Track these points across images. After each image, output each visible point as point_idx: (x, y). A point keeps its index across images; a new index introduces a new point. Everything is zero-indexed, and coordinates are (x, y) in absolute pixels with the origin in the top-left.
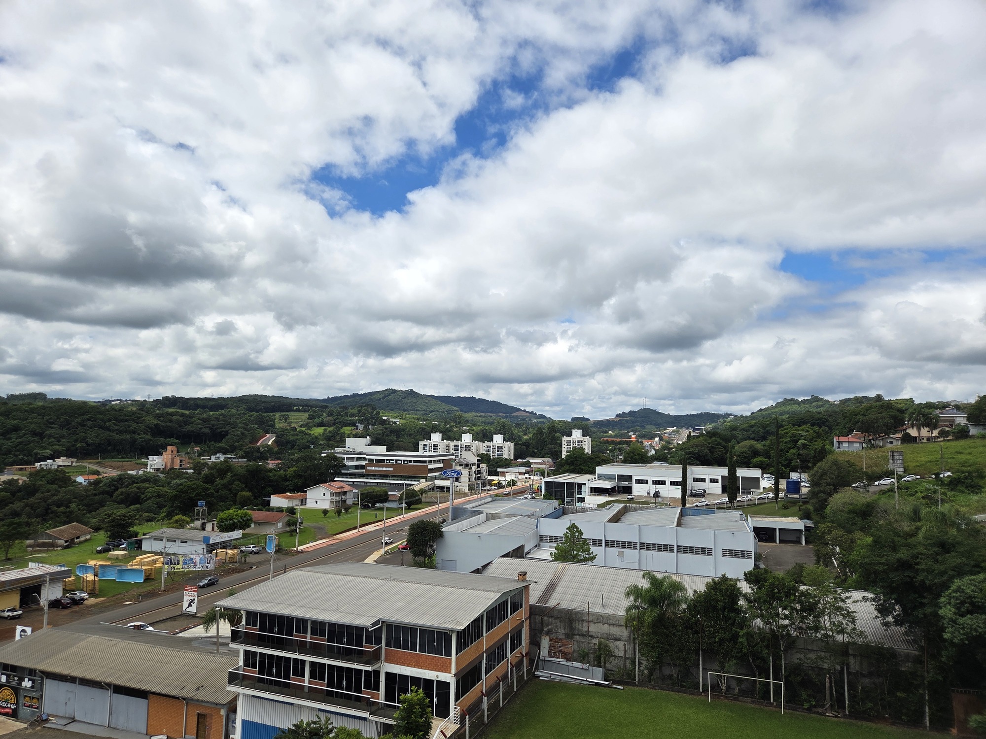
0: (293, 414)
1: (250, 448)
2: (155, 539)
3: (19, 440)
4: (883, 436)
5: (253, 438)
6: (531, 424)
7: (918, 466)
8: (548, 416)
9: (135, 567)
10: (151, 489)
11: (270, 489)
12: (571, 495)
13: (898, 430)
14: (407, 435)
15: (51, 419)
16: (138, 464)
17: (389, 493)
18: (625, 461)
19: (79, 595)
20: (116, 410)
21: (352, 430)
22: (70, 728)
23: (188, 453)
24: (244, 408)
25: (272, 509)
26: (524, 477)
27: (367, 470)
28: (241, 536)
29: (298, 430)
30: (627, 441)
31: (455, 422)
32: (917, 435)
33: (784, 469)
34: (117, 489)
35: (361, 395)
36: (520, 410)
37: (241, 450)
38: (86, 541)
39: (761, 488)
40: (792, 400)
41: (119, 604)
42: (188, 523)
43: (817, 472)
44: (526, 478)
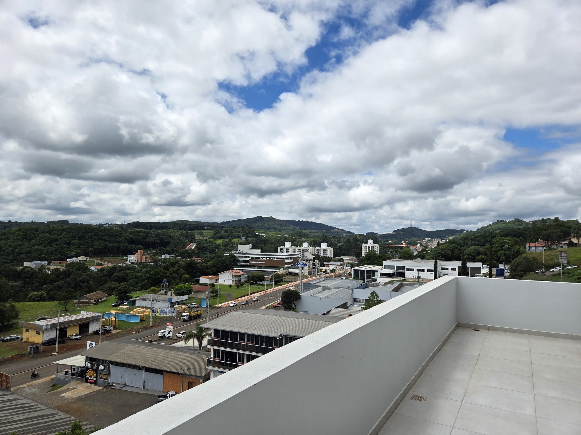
0: (204, 231)
1: (183, 250)
2: (142, 300)
3: (57, 247)
4: (557, 243)
5: (183, 245)
6: (343, 236)
7: (576, 260)
8: (352, 232)
9: (135, 314)
10: (132, 274)
11: (199, 273)
12: (369, 277)
13: (567, 239)
14: (270, 243)
15: (74, 235)
16: (122, 260)
17: (265, 276)
18: (400, 258)
19: (108, 328)
20: (108, 230)
21: (238, 240)
22: (124, 389)
23: (148, 254)
24: (177, 228)
25: (202, 284)
26: (340, 267)
27: (250, 263)
28: (188, 299)
29: (208, 241)
30: (401, 246)
31: (297, 235)
32: (577, 242)
33: (495, 262)
34: (113, 274)
35: (242, 220)
36: (335, 228)
37: (178, 252)
38: (105, 301)
39: (482, 273)
40: (502, 221)
41: (130, 332)
42: (158, 291)
43: (514, 263)
44: (341, 268)
